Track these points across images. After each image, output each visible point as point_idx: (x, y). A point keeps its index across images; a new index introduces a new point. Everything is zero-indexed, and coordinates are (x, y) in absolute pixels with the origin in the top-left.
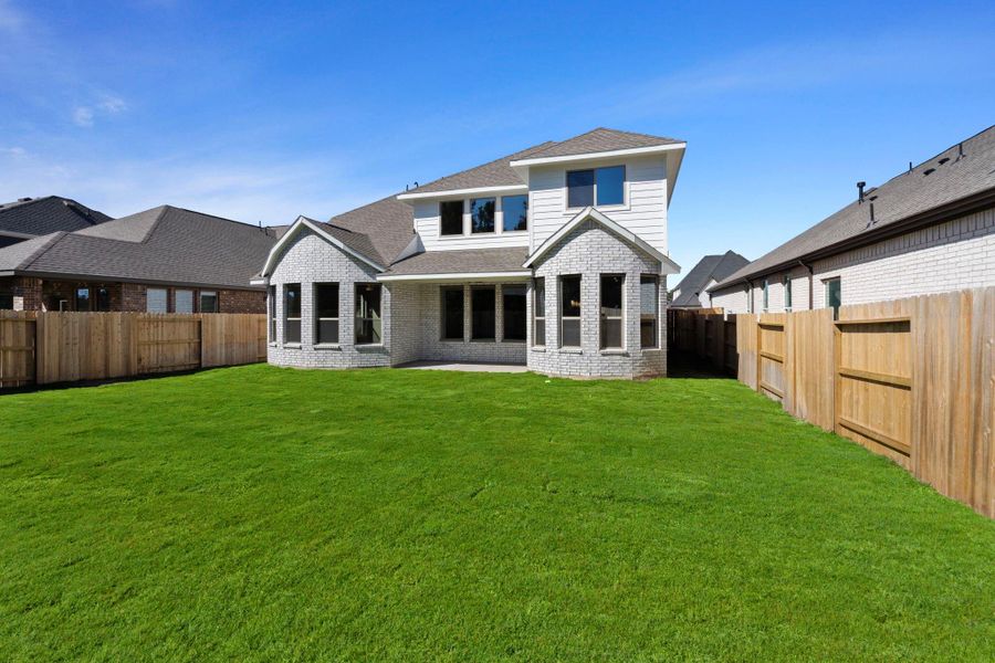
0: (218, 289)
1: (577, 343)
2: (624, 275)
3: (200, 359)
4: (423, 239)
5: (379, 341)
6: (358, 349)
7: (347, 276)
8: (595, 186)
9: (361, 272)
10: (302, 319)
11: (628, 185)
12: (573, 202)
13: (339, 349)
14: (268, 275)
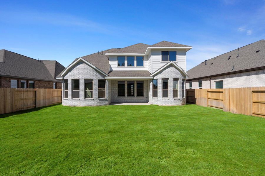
0: (35, 80)
1: (167, 97)
2: (179, 79)
3: (36, 105)
4: (112, 67)
5: (105, 97)
6: (99, 100)
7: (95, 77)
8: (169, 56)
9: (100, 76)
10: (80, 90)
11: (177, 57)
12: (163, 59)
13: (93, 100)
14: (64, 76)
